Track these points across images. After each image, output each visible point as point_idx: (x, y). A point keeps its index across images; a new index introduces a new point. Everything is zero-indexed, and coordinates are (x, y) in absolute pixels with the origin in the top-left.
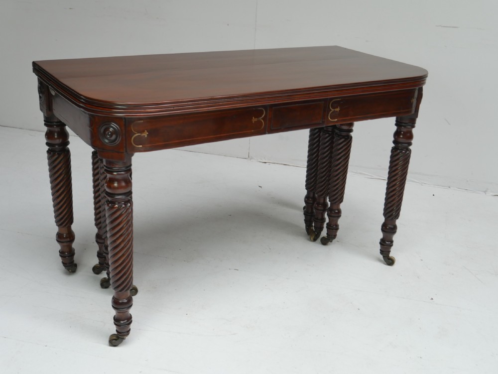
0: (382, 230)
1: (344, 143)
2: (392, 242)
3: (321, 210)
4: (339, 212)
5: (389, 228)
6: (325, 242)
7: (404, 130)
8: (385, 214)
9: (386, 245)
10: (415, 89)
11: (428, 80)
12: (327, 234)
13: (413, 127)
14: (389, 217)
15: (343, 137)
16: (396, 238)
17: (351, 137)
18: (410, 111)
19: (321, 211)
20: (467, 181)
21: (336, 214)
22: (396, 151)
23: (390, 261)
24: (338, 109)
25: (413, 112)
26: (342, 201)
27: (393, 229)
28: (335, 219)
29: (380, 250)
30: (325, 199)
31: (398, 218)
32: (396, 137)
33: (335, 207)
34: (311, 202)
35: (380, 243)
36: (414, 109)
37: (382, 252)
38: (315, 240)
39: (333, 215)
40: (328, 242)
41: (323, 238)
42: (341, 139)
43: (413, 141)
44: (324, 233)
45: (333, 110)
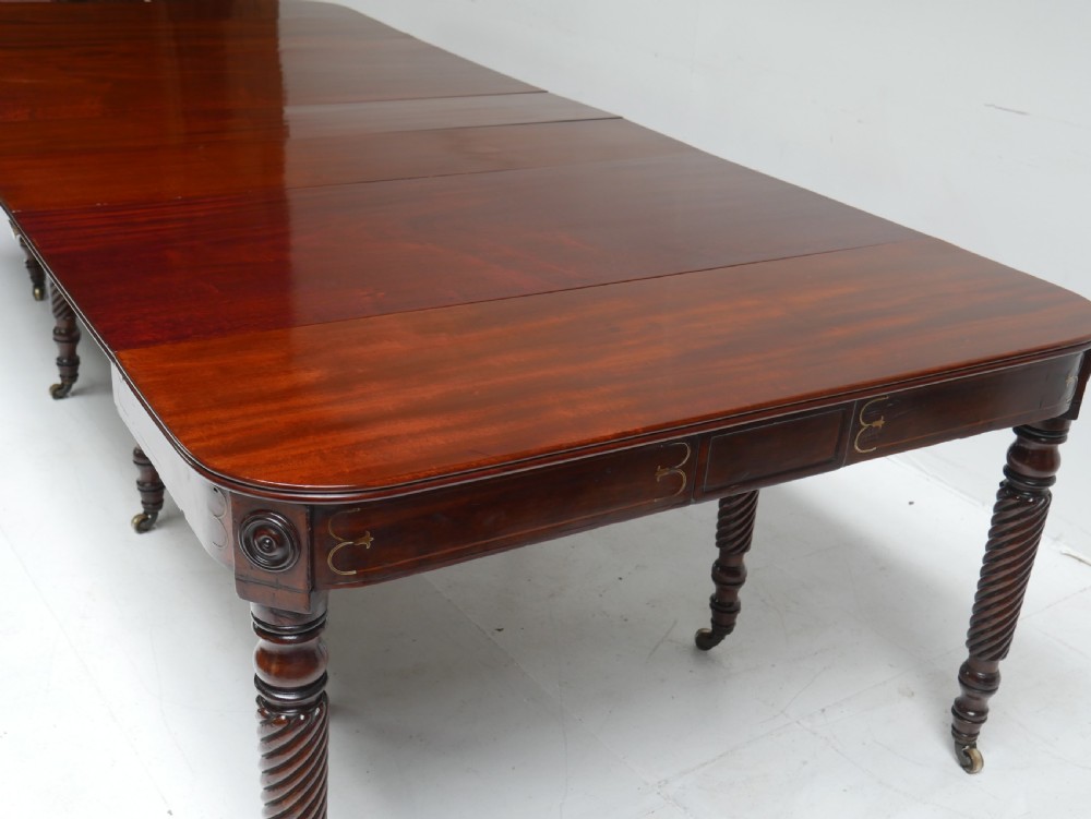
7: (1035, 446)
9: (968, 719)
14: (982, 653)
24: (880, 423)
27: (990, 686)
35: (954, 711)
37: (956, 733)
45: (867, 426)
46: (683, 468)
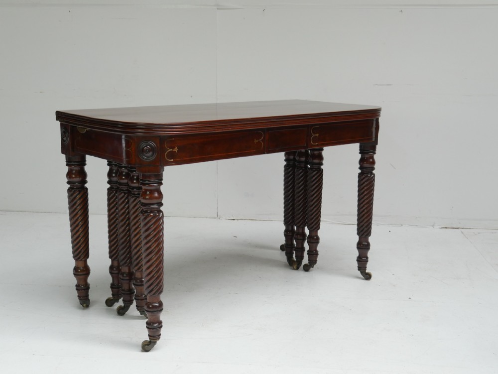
0: (358, 248)
1: (317, 175)
2: (367, 258)
3: (300, 239)
4: (318, 238)
5: (363, 246)
6: (307, 268)
7: (367, 156)
8: (358, 234)
9: (362, 261)
10: (373, 120)
11: (382, 113)
12: (309, 260)
13: (375, 153)
14: (362, 235)
15: (316, 169)
16: (370, 254)
17: (322, 170)
18: (372, 139)
19: (301, 241)
20: (416, 218)
21: (314, 240)
22: (362, 176)
23: (368, 277)
24: (317, 135)
25: (374, 140)
26: (319, 228)
27: (367, 247)
28: (314, 245)
29: (358, 267)
30: (303, 229)
31: (370, 236)
32: (362, 164)
33: (313, 234)
34: (291, 235)
35: (357, 260)
36: (374, 136)
37: (359, 268)
38: (298, 268)
39: (312, 241)
40: (310, 268)
41: (305, 265)
42: (314, 171)
43: (376, 166)
44: (306, 260)
45: (314, 135)
46: (262, 140)
